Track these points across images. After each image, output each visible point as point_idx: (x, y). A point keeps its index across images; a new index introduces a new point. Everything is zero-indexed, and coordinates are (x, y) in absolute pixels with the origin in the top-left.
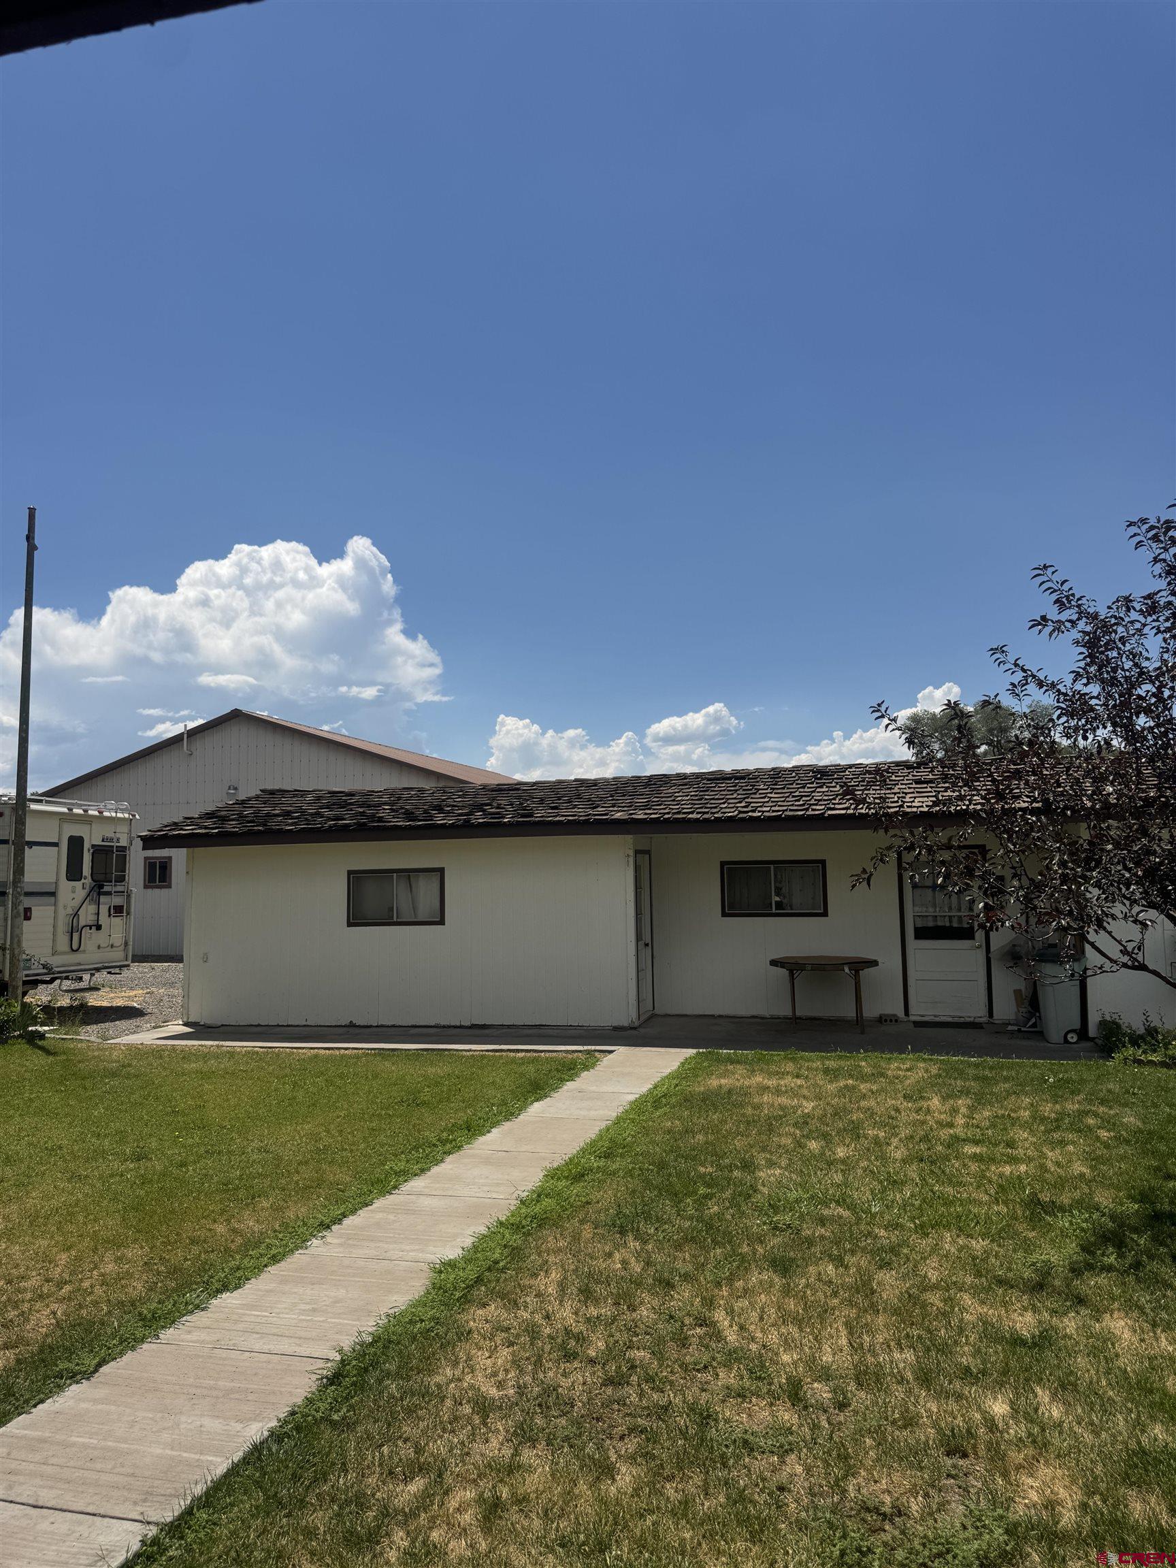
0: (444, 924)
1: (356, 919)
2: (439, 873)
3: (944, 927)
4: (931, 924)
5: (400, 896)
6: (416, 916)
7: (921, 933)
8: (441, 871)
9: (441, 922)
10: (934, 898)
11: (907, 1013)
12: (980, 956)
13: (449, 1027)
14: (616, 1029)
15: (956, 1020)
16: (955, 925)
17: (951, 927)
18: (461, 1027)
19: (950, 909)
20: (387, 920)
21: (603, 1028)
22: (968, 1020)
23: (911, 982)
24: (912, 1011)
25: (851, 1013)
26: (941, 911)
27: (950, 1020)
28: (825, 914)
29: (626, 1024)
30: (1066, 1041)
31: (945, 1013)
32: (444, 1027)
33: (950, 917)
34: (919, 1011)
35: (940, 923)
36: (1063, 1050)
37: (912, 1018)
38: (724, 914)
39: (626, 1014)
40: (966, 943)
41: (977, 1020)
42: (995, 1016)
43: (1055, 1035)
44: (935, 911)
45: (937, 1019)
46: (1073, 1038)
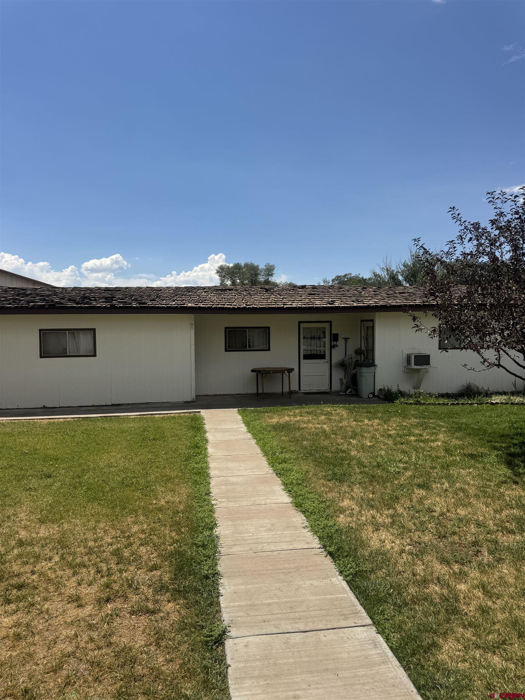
0: (96, 356)
1: (44, 354)
2: (93, 331)
3: (314, 354)
4: (309, 353)
5: (70, 343)
6: (78, 352)
7: (306, 357)
8: (94, 330)
9: (95, 355)
10: (311, 342)
11: (300, 389)
12: (327, 366)
13: (100, 406)
14: (186, 402)
15: (318, 391)
16: (318, 353)
17: (317, 354)
18: (106, 406)
19: (317, 347)
20: (63, 354)
21: (179, 402)
22: (322, 391)
23: (301, 377)
24: (301, 389)
25: (279, 390)
26: (314, 347)
27: (316, 391)
28: (269, 350)
29: (190, 400)
30: (369, 397)
31: (314, 389)
32: (97, 406)
33: (317, 350)
34: (304, 389)
35: (313, 353)
36: (368, 401)
37: (301, 391)
38: (226, 351)
39: (190, 396)
40: (323, 361)
41: (326, 391)
42: (333, 389)
43: (365, 395)
44: (311, 348)
45: (311, 391)
46: (371, 396)
